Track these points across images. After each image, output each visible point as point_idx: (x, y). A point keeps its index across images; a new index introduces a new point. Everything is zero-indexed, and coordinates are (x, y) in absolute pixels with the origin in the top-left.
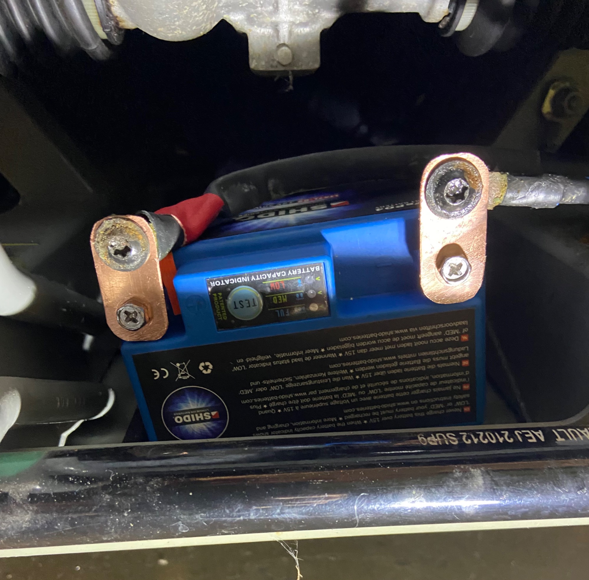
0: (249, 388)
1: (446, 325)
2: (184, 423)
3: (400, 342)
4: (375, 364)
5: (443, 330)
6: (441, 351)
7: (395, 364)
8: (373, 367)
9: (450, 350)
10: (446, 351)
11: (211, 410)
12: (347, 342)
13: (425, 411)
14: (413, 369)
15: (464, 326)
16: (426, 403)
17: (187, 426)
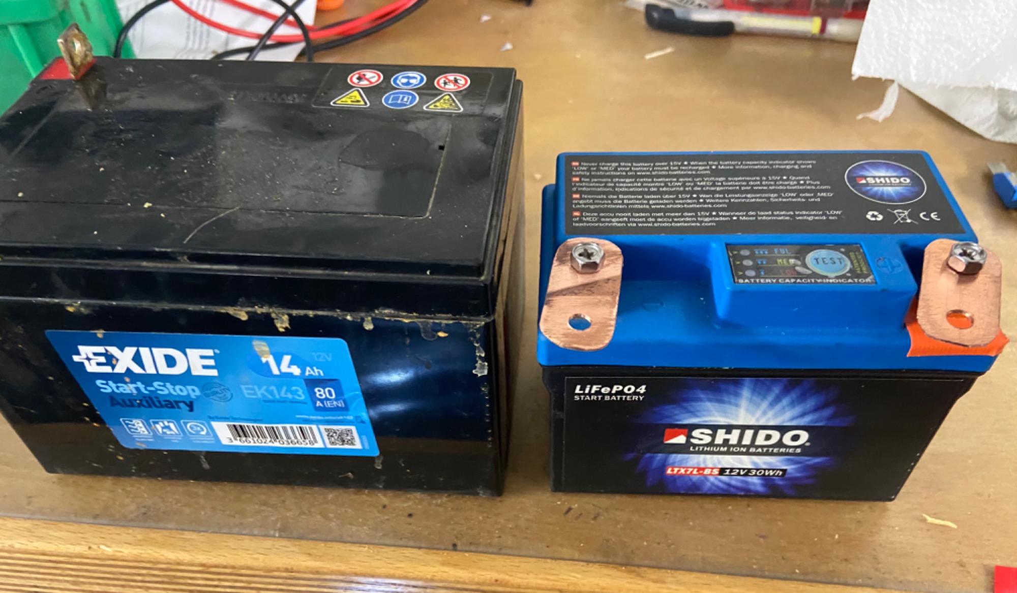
0: (822, 198)
1: (597, 225)
2: (899, 177)
3: (647, 217)
4: (674, 203)
5: (599, 221)
6: (602, 206)
7: (651, 202)
8: (677, 202)
9: (592, 207)
10: (596, 206)
11: (867, 184)
12: (706, 222)
13: (620, 166)
14: (633, 197)
15: (576, 222)
16: (618, 172)
17: (895, 174)
